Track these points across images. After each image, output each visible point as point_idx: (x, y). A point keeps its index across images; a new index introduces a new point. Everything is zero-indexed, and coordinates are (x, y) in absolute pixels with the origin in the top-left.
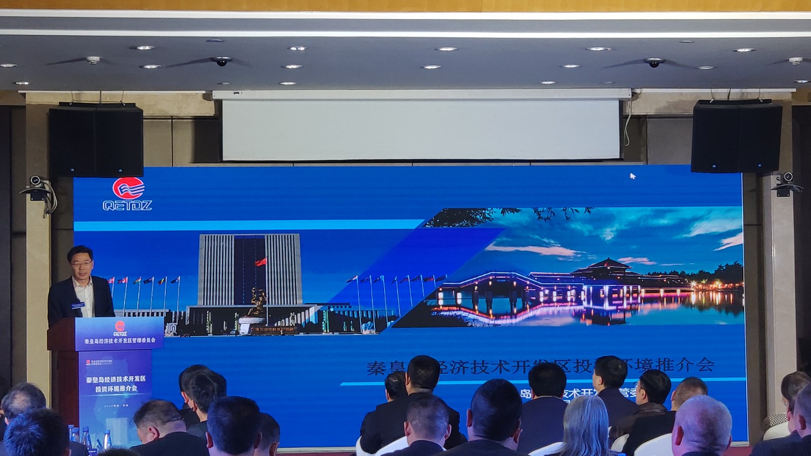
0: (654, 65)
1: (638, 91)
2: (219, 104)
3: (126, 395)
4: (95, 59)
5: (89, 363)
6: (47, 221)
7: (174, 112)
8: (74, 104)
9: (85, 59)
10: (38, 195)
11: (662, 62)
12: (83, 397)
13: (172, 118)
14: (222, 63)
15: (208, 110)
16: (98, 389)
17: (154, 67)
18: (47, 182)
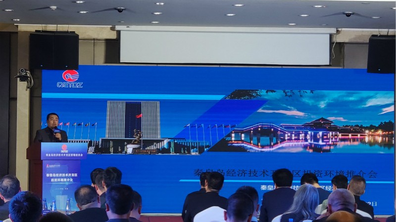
0: (348, 15)
1: (340, 29)
2: (119, 33)
3: (67, 183)
4: (54, 7)
5: (48, 166)
6: (27, 93)
7: (95, 36)
8: (43, 31)
9: (49, 8)
10: (24, 78)
11: (353, 14)
12: (45, 184)
13: (94, 40)
14: (120, 11)
15: (113, 35)
16: (52, 180)
17: (85, 12)
18: (28, 72)
